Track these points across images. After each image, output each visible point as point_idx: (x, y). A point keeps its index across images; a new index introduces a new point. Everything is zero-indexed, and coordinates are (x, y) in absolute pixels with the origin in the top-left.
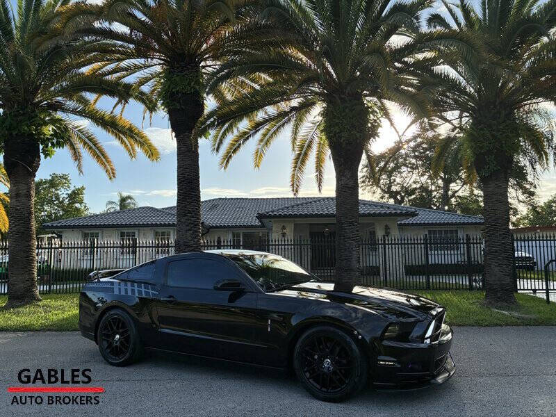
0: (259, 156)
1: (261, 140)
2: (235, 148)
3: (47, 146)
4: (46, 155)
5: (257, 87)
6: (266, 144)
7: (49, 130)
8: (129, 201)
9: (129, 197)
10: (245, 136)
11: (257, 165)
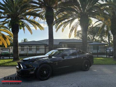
0: (63, 30)
1: (64, 26)
2: (59, 28)
3: (21, 27)
4: (20, 29)
5: (63, 15)
6: (65, 27)
7: (20, 23)
8: (26, 40)
9: (26, 39)
10: (61, 25)
11: (62, 32)
